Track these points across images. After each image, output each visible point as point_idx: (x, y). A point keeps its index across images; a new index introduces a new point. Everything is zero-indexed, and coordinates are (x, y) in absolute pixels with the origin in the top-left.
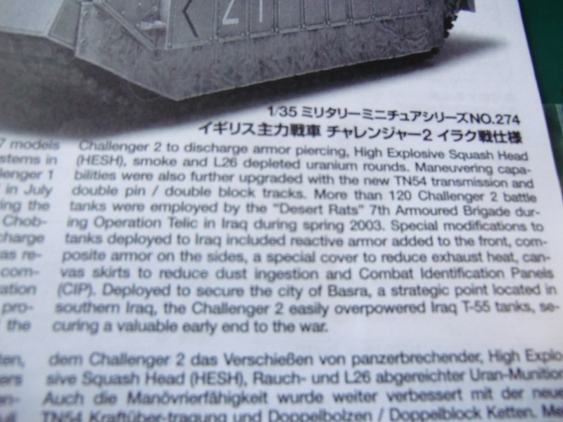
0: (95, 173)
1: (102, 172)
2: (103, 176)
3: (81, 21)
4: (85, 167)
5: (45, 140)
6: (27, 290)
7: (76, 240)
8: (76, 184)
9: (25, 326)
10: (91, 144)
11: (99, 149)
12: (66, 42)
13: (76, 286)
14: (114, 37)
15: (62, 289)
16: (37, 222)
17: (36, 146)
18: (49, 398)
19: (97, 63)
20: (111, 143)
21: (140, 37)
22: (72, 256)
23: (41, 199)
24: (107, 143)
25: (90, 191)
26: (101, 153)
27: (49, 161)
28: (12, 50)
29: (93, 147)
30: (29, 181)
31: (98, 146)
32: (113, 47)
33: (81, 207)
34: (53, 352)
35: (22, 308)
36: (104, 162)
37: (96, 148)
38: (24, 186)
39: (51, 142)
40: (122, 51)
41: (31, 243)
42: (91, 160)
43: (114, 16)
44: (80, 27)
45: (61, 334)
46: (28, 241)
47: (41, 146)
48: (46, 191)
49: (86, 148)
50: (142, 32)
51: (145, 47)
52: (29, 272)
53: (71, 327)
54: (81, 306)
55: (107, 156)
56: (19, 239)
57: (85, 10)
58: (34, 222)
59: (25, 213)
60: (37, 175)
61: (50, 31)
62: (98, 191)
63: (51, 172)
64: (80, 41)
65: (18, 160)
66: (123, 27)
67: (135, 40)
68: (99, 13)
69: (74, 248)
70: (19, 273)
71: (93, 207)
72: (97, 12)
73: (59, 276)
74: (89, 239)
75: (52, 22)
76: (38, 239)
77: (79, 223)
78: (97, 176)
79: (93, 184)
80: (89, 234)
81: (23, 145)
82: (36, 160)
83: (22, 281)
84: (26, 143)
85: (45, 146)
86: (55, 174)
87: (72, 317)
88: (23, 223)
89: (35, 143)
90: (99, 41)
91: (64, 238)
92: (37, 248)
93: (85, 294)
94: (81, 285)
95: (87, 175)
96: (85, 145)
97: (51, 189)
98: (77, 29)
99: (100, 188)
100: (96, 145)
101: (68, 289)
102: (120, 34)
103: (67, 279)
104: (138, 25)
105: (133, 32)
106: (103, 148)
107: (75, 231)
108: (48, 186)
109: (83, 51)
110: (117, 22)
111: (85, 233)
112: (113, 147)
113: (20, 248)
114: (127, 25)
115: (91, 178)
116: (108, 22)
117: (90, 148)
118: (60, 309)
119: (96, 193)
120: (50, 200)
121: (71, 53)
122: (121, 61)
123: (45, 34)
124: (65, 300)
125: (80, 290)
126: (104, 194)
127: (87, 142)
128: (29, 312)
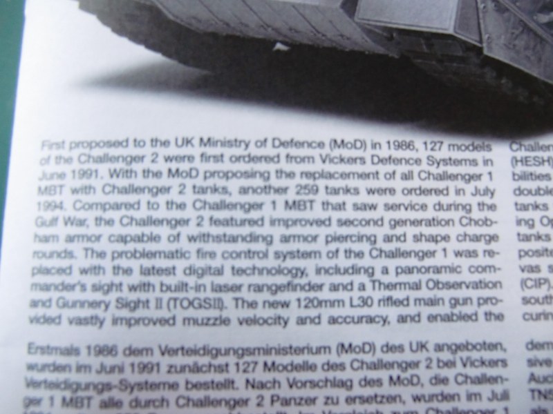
0: (531, 174)
1: (538, 173)
2: (540, 177)
3: (481, 15)
4: (520, 169)
5: (478, 142)
6: (495, 285)
7: (527, 238)
8: (516, 185)
9: (500, 317)
10: (521, 145)
11: (528, 150)
12: (472, 39)
13: (535, 280)
14: (517, 32)
15: (523, 283)
16: (489, 223)
17: (471, 148)
18: (533, 378)
19: (507, 61)
20: (538, 144)
21: (540, 31)
22: (526, 253)
23: (487, 200)
24: (535, 143)
25: (530, 192)
26: (533, 154)
27: (486, 162)
28: (425, 49)
29: (523, 148)
30: (473, 183)
31: (527, 147)
32: (516, 42)
33: (525, 208)
34: (528, 340)
35: (494, 301)
36: (537, 163)
37: (526, 150)
38: (470, 188)
39: (483, 143)
40: (526, 48)
41: (489, 242)
42: (525, 161)
43: (511, 9)
44: (481, 21)
45: (531, 323)
46: (485, 240)
47: (475, 148)
48: (489, 192)
49: (517, 150)
50: (541, 25)
51: (547, 42)
52: (492, 268)
53: (538, 317)
54: (543, 298)
55: (538, 157)
56: (477, 238)
57: (481, 3)
58: (486, 222)
59: (476, 214)
60: (479, 177)
61: (455, 28)
62: (538, 192)
63: (490, 173)
64: (485, 37)
65: (457, 162)
66: (521, 21)
67: (536, 34)
68: (495, 6)
69: (526, 246)
70: (484, 269)
71: (536, 207)
72: (493, 5)
73: (519, 271)
74: (539, 237)
75: (454, 17)
76: (493, 238)
77: (527, 222)
78: (534, 177)
79: (531, 185)
80: (538, 233)
81: (459, 148)
82: (474, 162)
83: (488, 277)
84: (462, 145)
85: (479, 149)
86: (494, 175)
87: (538, 309)
88: (476, 223)
89: (469, 145)
90: (503, 37)
91: (516, 237)
92: (493, 246)
93: (545, 287)
94: (540, 279)
95: (524, 177)
96: (515, 147)
97: (494, 190)
98: (479, 24)
99: (539, 189)
100: (525, 146)
101: (529, 283)
102: (521, 29)
103: (526, 275)
104: (535, 18)
105: (532, 25)
106: (533, 150)
107: (524, 230)
108: (491, 187)
109: (490, 48)
110: (515, 15)
111: (533, 231)
112: (542, 148)
113: (480, 246)
114: (525, 18)
115: (528, 179)
116: (506, 15)
117: (521, 149)
118: (526, 301)
119: (536, 194)
120: (495, 200)
121: (480, 50)
122: (528, 58)
123: (451, 31)
124: (529, 293)
125: (540, 284)
126: (543, 195)
127: (517, 143)
128: (500, 304)
